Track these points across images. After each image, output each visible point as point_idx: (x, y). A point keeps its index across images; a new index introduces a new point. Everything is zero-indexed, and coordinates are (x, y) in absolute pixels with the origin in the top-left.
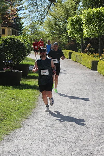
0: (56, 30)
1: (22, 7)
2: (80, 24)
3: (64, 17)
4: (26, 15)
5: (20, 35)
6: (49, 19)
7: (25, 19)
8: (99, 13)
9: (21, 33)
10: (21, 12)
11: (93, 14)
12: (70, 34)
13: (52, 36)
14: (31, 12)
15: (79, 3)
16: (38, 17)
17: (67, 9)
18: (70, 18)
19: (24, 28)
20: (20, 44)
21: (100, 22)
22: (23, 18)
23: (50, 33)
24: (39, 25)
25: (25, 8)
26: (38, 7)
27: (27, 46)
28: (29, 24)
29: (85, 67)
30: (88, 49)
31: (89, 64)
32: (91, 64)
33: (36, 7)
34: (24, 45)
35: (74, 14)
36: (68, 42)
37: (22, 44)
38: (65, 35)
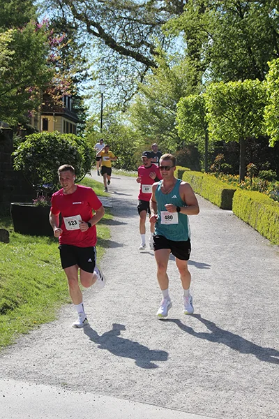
0: (154, 123)
1: (87, 75)
2: (203, 113)
3: (171, 98)
4: (93, 90)
5: (80, 131)
6: (139, 101)
7: (91, 100)
8: (242, 91)
9: (82, 129)
10: (83, 84)
11: (229, 93)
12: (182, 132)
13: (144, 135)
14: (105, 85)
15: (204, 71)
16: (119, 97)
17: (177, 81)
18: (183, 100)
19: (89, 117)
20: (68, 150)
21: (242, 110)
22: (88, 97)
23: (141, 130)
24: (120, 112)
25: (91, 77)
26: (120, 76)
27: (83, 154)
28: (99, 111)
29: (209, 202)
30: (218, 165)
31: (217, 196)
32: (220, 196)
33: (116, 74)
34: (77, 152)
35: (193, 92)
36: (178, 149)
37: (73, 150)
38: (171, 134)
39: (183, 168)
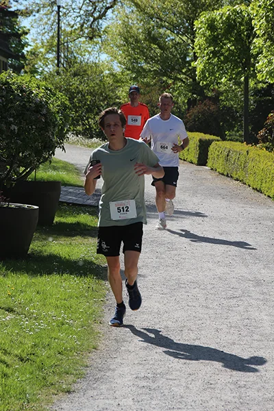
0: (152, 59)
3: (181, 13)
6: (126, 20)
7: (31, 18)
12: (203, 72)
13: (134, 78)
16: (82, 12)
18: (204, 17)
19: (29, 49)
20: (33, 105)
23: (129, 70)
24: (83, 39)
27: (58, 112)
29: (263, 196)
30: (270, 130)
38: (182, 76)
39: (208, 137)
